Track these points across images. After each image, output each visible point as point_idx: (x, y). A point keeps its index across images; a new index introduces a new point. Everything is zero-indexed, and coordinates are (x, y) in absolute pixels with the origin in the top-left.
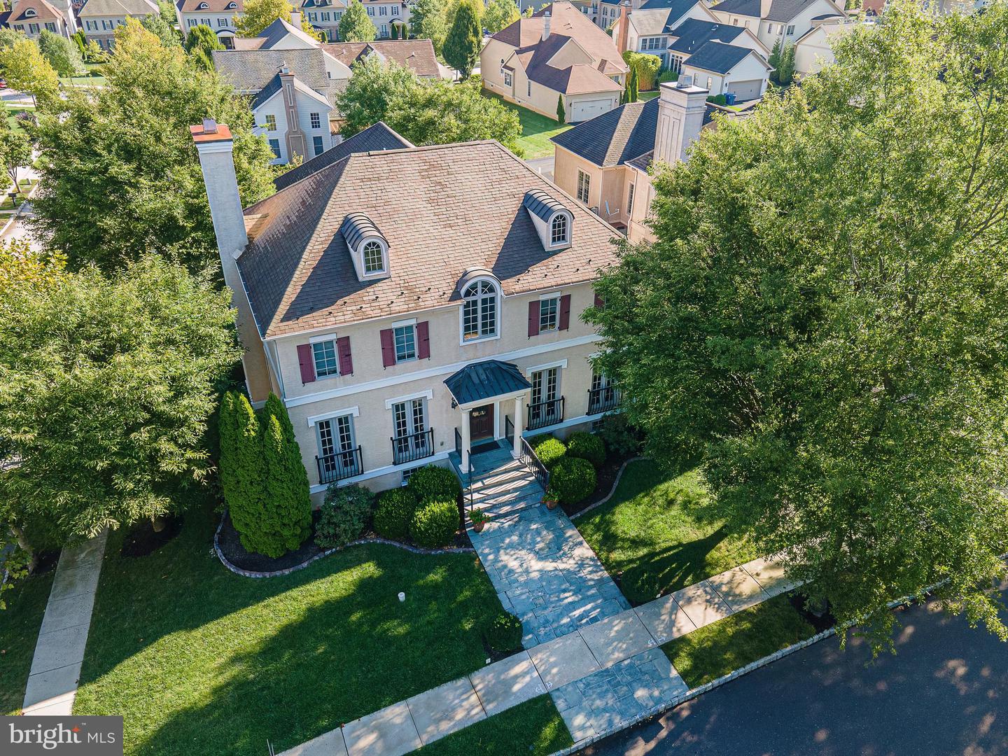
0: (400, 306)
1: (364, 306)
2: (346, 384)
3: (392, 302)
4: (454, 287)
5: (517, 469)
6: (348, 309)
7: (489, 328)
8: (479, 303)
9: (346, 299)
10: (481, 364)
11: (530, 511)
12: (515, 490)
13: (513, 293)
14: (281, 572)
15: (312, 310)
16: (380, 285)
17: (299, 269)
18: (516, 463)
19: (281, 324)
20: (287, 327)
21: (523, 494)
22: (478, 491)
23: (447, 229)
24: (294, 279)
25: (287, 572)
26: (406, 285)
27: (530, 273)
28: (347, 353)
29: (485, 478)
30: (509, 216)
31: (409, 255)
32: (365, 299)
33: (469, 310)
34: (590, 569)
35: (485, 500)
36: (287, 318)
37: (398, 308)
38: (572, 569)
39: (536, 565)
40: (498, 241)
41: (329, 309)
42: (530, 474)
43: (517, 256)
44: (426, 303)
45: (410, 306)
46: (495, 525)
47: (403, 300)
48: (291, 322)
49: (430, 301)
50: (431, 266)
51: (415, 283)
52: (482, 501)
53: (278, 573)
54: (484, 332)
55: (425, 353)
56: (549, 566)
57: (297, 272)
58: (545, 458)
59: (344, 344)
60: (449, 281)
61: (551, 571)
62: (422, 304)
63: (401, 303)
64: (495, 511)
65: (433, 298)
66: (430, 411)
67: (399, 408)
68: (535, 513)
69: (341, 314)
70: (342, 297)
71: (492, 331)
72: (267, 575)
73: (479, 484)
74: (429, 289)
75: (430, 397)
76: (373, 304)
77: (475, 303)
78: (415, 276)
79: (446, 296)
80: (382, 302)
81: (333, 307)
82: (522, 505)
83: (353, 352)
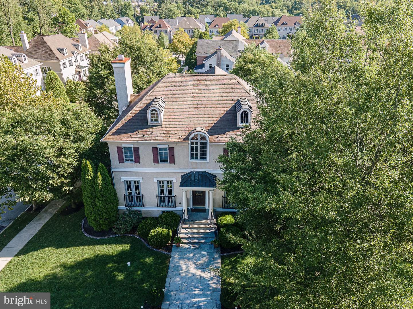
0: (160, 138)
1: (145, 135)
2: (137, 167)
3: (158, 136)
4: (187, 135)
5: (207, 224)
6: (139, 135)
7: (204, 156)
8: (199, 144)
9: (140, 131)
10: (199, 172)
11: (206, 245)
12: (203, 233)
13: (213, 142)
14: (96, 237)
15: (124, 133)
16: (156, 128)
17: (127, 116)
18: (208, 221)
19: (110, 136)
20: (112, 138)
21: (205, 237)
22: (185, 228)
23: (195, 109)
24: (123, 120)
25: (98, 238)
26: (167, 130)
27: (225, 135)
28: (138, 154)
29: (191, 224)
30: (227, 108)
31: (174, 118)
32: (147, 132)
33: (194, 146)
34: (215, 281)
35: (187, 234)
36: (113, 134)
37: (159, 139)
38: (206, 278)
39: (193, 270)
40: (216, 118)
41: (131, 134)
42: (211, 228)
43: (222, 126)
44: (172, 139)
45: (165, 139)
46: (187, 246)
47: (163, 136)
48: (114, 136)
49: (173, 139)
50: (181, 124)
51: (171, 130)
52: (186, 234)
53: (95, 237)
54: (201, 158)
55: (172, 161)
56: (198, 272)
57: (126, 117)
58: (222, 223)
59: (136, 149)
60: (186, 131)
61: (197, 276)
62: (171, 139)
63: (161, 137)
64: (190, 240)
65: (176, 138)
66: (175, 187)
67: (161, 183)
68: (207, 247)
69: (135, 137)
70: (138, 130)
71: (205, 158)
72: (91, 237)
73: (187, 226)
74: (176, 133)
75: (174, 181)
76: (149, 135)
77: (197, 144)
78: (172, 127)
79: (182, 138)
80: (153, 136)
81: (133, 133)
82: (203, 241)
83: (140, 154)
